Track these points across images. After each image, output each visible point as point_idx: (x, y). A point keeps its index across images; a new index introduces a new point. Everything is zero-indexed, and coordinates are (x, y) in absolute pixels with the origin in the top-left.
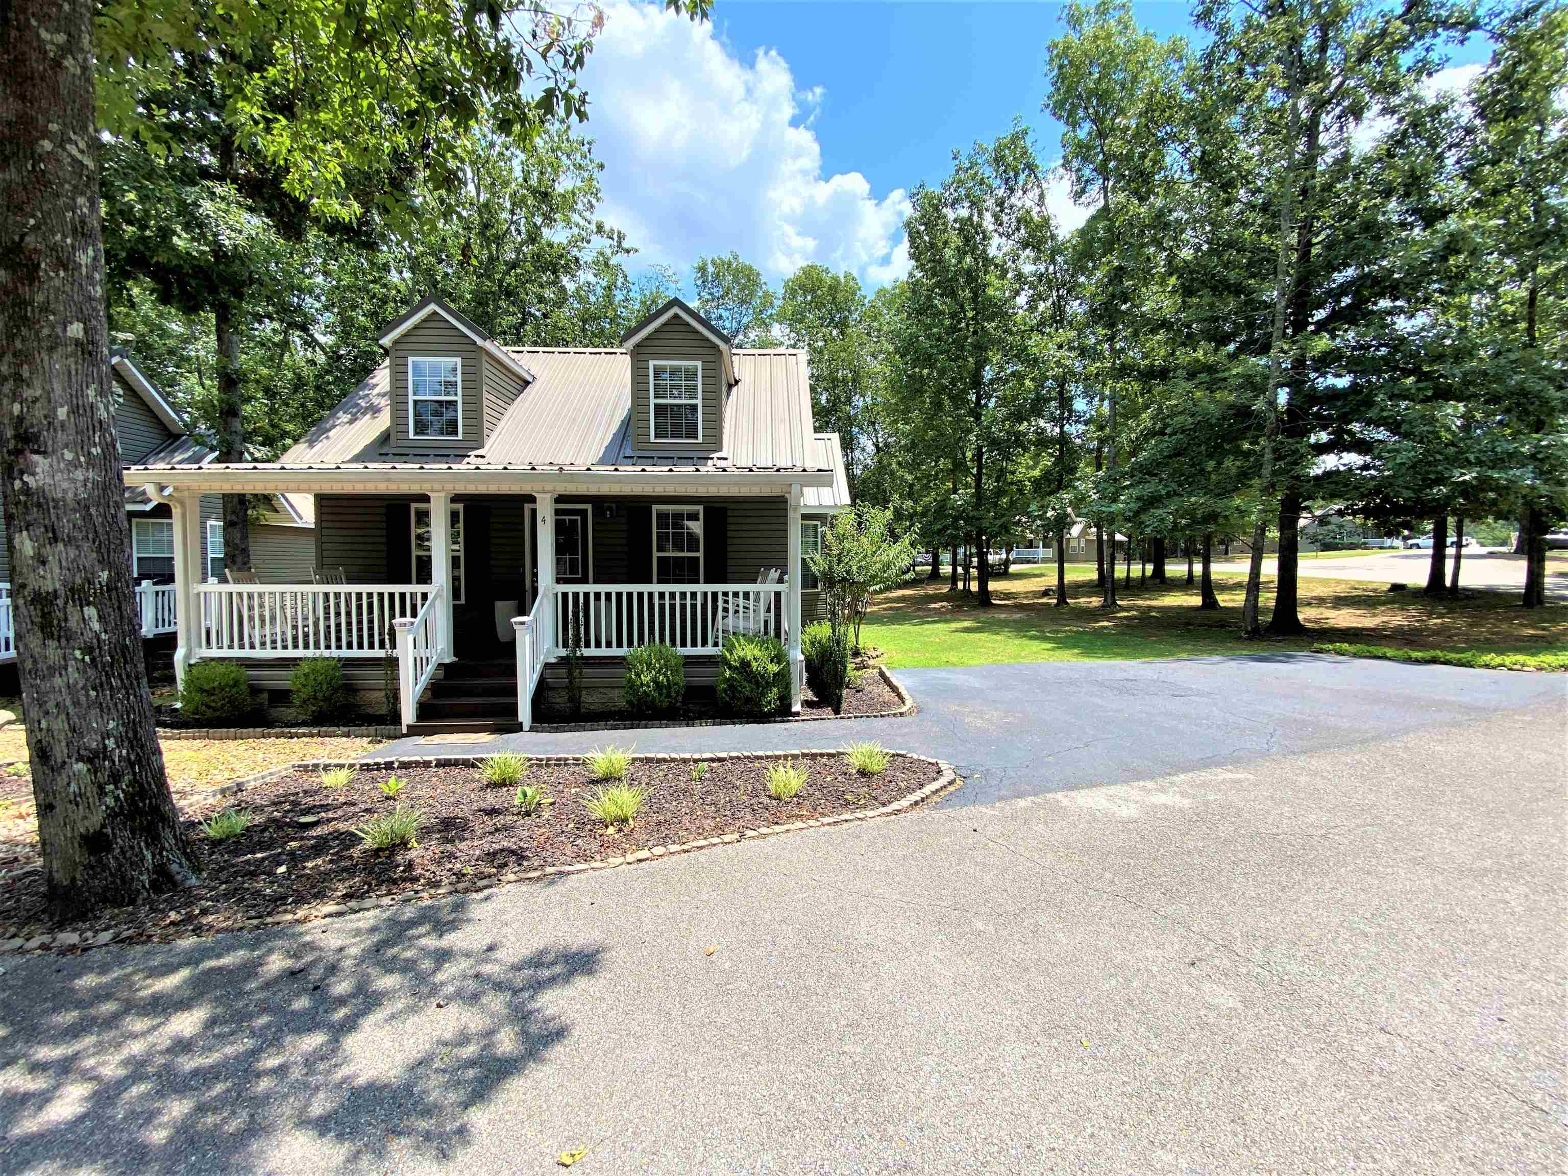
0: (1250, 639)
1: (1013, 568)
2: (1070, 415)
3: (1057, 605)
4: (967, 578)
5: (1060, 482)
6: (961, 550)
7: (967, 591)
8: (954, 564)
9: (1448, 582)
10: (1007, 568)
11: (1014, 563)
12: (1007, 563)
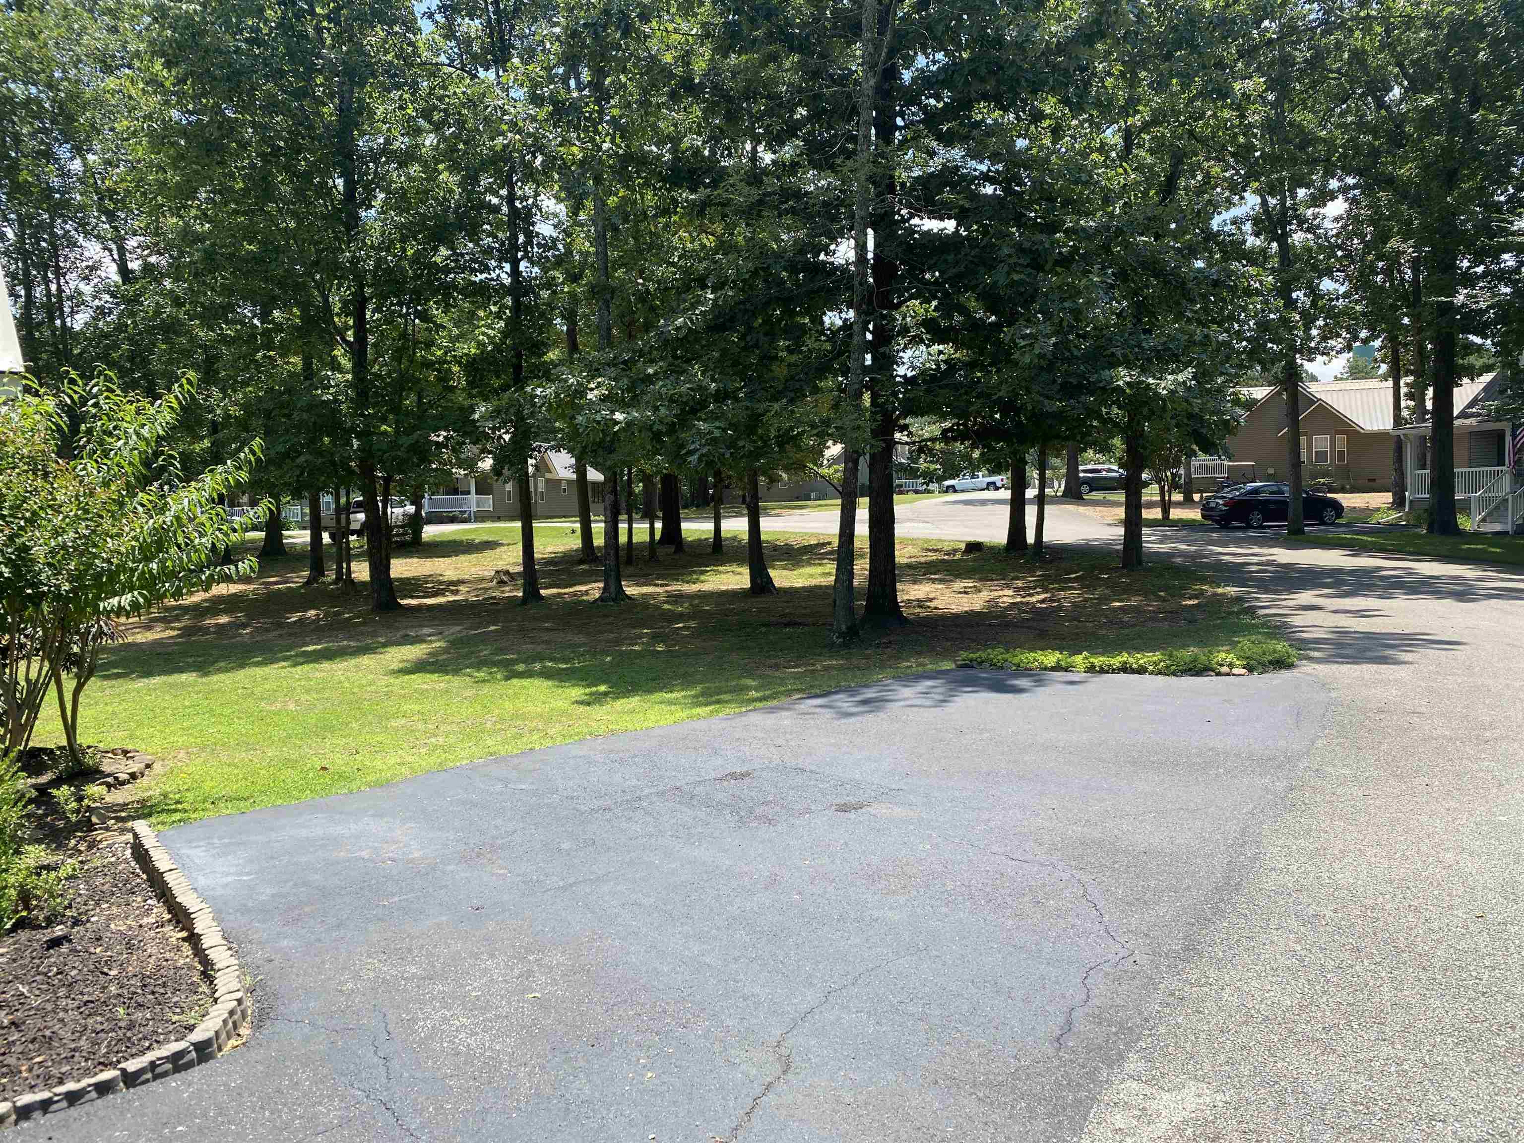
0: (846, 645)
1: (430, 532)
2: (529, 242)
3: (524, 601)
4: (344, 555)
5: (518, 368)
6: (326, 499)
7: (346, 581)
8: (316, 528)
9: (1030, 538)
10: (418, 532)
11: (429, 522)
12: (415, 522)
